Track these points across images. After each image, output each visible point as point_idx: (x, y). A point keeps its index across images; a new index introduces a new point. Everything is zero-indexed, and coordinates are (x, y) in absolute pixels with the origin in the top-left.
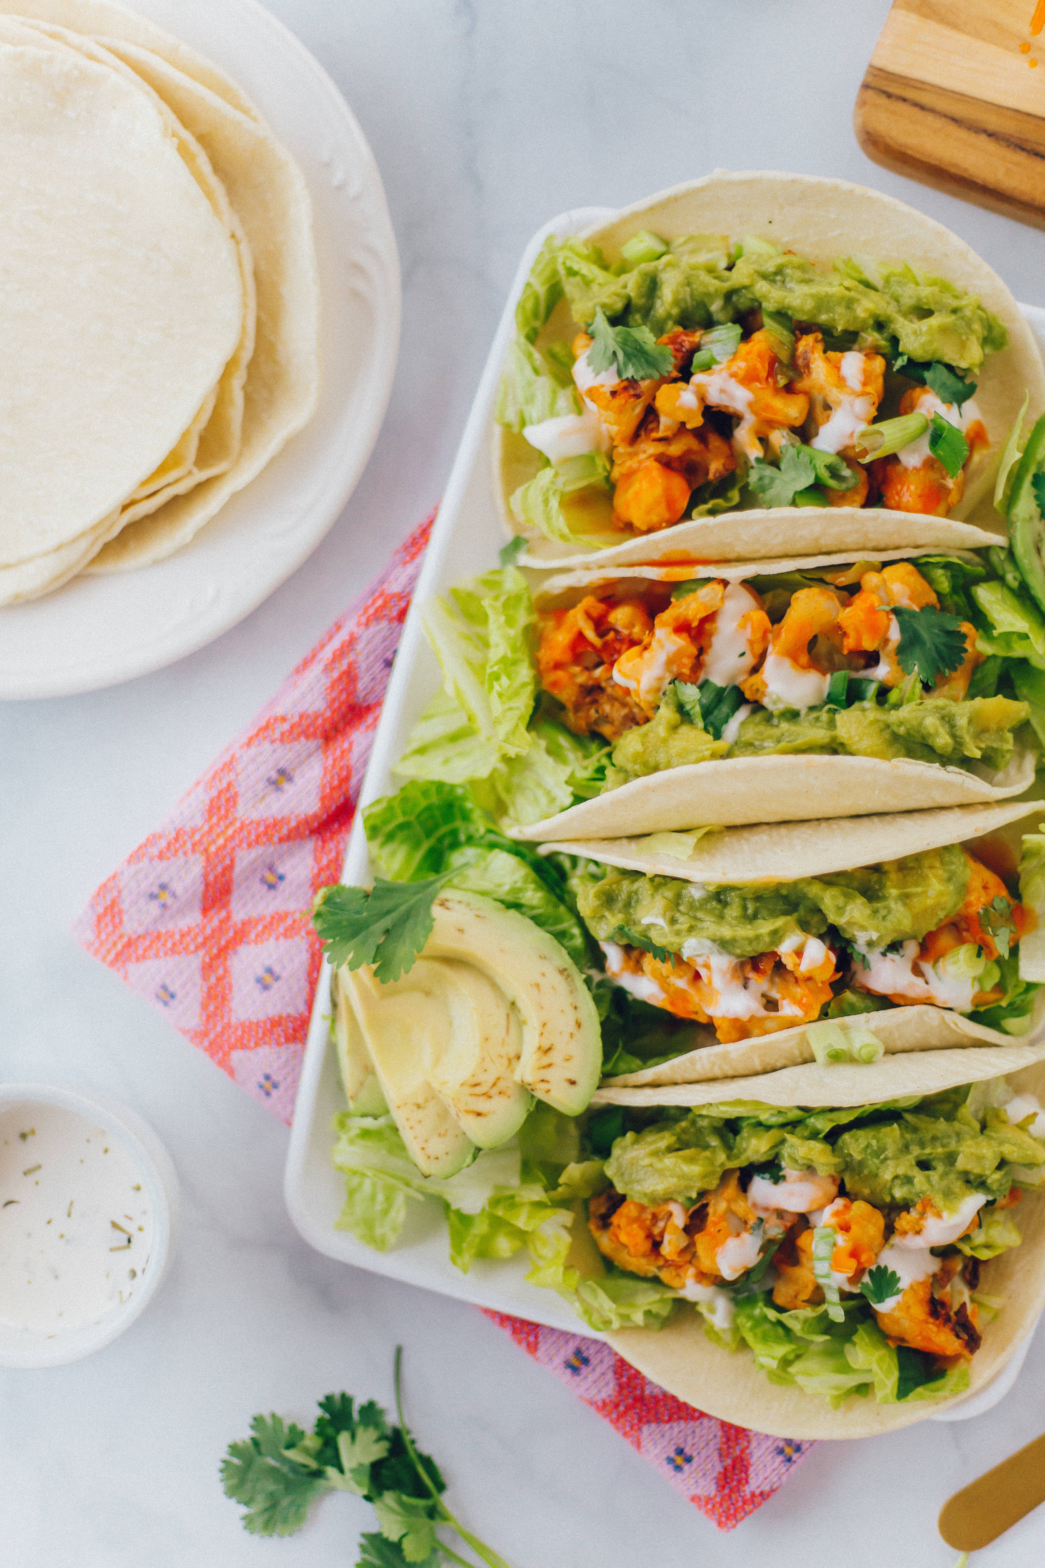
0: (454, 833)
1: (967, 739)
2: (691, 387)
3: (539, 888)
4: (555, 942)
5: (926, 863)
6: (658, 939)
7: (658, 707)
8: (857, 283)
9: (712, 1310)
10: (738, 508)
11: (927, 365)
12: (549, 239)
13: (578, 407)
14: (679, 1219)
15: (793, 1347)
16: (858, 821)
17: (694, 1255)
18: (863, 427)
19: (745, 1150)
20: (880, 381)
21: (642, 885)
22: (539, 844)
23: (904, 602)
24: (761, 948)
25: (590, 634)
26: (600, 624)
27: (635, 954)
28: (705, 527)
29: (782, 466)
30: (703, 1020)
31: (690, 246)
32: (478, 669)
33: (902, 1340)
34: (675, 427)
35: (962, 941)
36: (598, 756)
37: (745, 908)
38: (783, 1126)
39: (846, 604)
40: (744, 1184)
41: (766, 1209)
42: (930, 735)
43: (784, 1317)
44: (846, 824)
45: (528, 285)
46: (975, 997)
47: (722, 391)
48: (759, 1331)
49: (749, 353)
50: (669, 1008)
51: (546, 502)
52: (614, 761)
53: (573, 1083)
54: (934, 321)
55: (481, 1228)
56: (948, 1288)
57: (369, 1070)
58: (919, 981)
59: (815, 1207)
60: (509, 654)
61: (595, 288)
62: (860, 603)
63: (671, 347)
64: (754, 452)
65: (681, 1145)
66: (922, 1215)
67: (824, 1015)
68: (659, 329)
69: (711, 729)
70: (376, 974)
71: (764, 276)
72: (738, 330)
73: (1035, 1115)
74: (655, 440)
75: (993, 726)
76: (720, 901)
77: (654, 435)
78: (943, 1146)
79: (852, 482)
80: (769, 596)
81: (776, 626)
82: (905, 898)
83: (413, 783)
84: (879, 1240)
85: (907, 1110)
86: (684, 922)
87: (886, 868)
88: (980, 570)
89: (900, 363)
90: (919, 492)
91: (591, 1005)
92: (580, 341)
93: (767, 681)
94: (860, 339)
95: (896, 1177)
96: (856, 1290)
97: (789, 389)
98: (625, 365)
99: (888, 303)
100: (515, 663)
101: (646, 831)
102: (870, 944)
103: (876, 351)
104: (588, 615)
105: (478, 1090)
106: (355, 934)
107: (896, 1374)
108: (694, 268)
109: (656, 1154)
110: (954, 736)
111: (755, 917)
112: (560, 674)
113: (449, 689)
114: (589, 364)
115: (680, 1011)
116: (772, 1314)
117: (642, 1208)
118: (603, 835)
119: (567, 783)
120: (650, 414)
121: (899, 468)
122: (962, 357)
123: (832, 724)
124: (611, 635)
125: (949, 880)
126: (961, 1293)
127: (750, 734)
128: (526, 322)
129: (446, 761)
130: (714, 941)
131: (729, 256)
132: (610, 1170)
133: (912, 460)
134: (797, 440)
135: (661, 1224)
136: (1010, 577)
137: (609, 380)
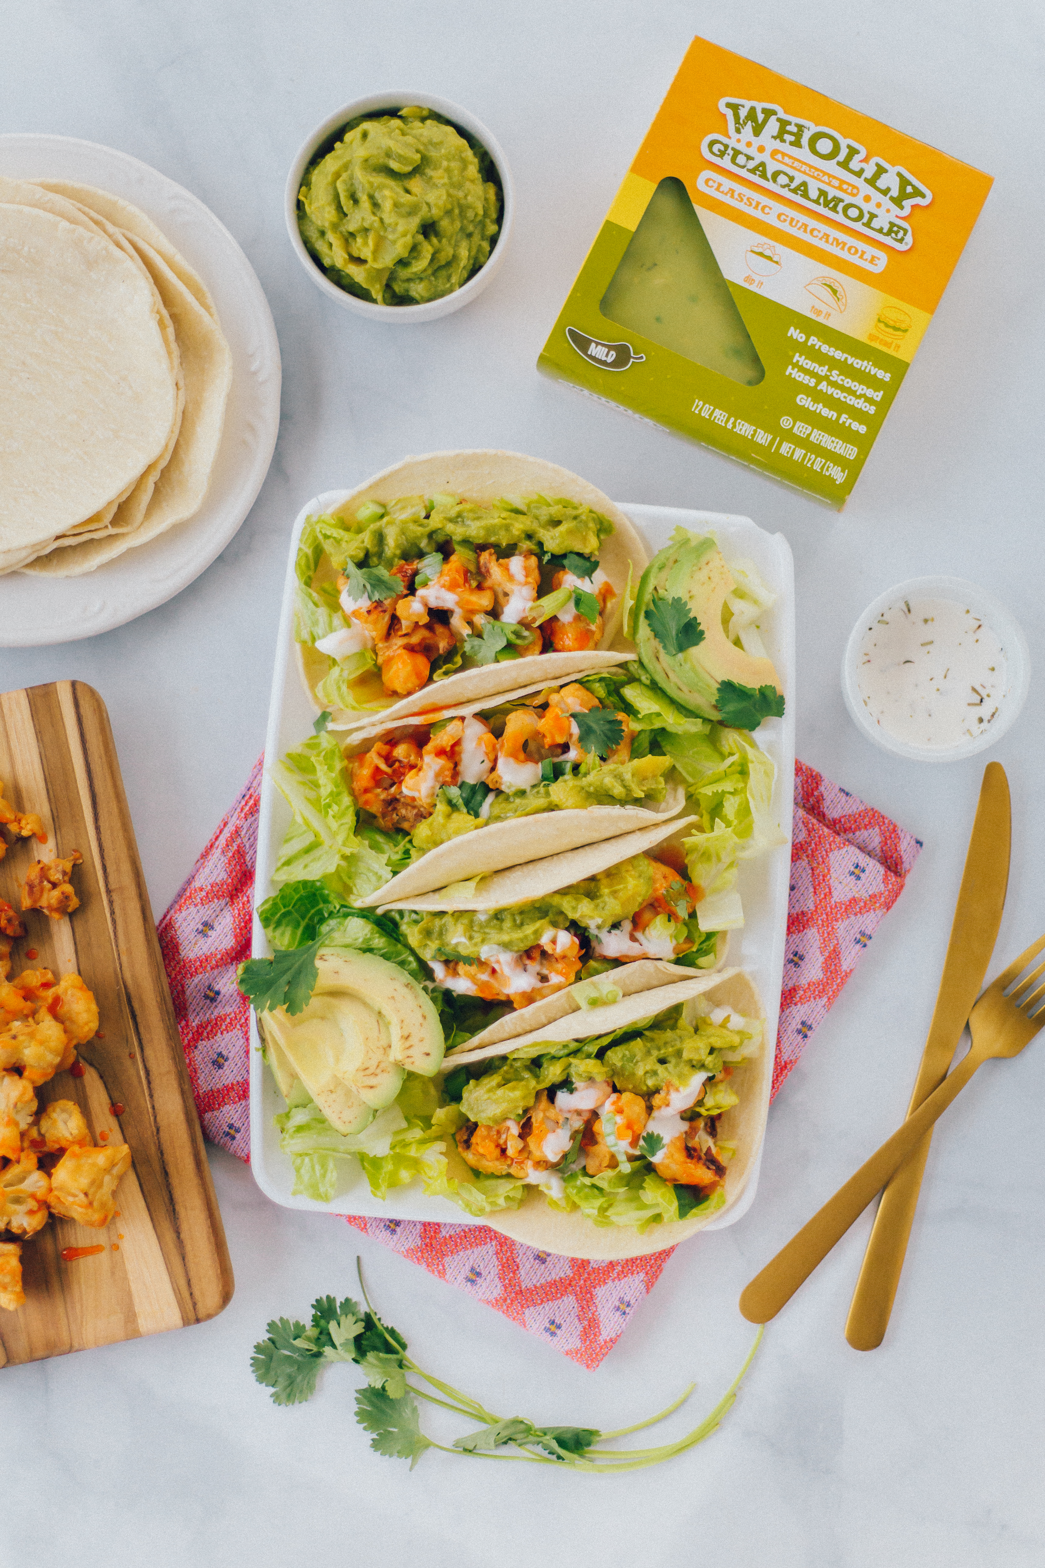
0: (320, 912)
1: (634, 786)
2: (417, 598)
3: (381, 935)
4: (399, 968)
5: (623, 869)
6: (464, 952)
7: (435, 805)
8: (509, 513)
9: (549, 1188)
10: (462, 668)
11: (564, 556)
12: (308, 518)
13: (347, 623)
14: (515, 1130)
15: (605, 1199)
16: (576, 851)
17: (530, 1152)
18: (530, 604)
19: (548, 1075)
20: (536, 572)
21: (447, 919)
22: (378, 907)
23: (577, 709)
24: (529, 944)
25: (383, 767)
26: (388, 759)
27: (452, 965)
28: (444, 686)
29: (485, 637)
30: (503, 998)
31: (399, 506)
32: (315, 803)
33: (675, 1180)
34: (412, 625)
35: (658, 914)
36: (403, 843)
37: (515, 920)
38: (568, 1055)
39: (541, 717)
40: (552, 1098)
41: (569, 1111)
42: (609, 789)
43: (595, 1181)
44: (569, 854)
45: (300, 549)
46: (674, 949)
47: (437, 598)
48: (582, 1194)
49: (450, 570)
50: (481, 995)
51: (339, 688)
52: (414, 844)
53: (428, 1054)
54: (562, 528)
55: (389, 1167)
56: (697, 1139)
57: (294, 1076)
58: (636, 945)
59: (599, 1103)
60: (335, 790)
61: (344, 544)
62: (550, 714)
63: (399, 575)
64: (466, 631)
65: (506, 1082)
66: (668, 1093)
67: (579, 978)
68: (389, 565)
69: (472, 812)
70: (287, 1010)
71: (451, 520)
72: (440, 556)
73: (729, 1016)
74: (401, 636)
75: (649, 775)
76: (498, 919)
77: (400, 633)
78: (672, 1047)
79: (531, 639)
80: (492, 721)
81: (500, 739)
82: (614, 893)
83: (287, 885)
84: (644, 1115)
85: (646, 1029)
86: (478, 938)
87: (598, 877)
88: (623, 678)
89: (546, 558)
90: (574, 637)
91: (430, 1003)
92: (341, 581)
93: (502, 774)
94: (519, 548)
95: (646, 1073)
96: (637, 1152)
97: (480, 587)
98: (373, 592)
99: (532, 522)
100: (339, 794)
101: (443, 885)
102: (599, 927)
103: (531, 553)
104: (379, 754)
105: (368, 1072)
106: (268, 988)
107: (675, 1204)
108: (404, 522)
109: (490, 1090)
110: (625, 786)
111: (522, 924)
112: (369, 796)
113: (299, 819)
114: (349, 596)
115: (488, 996)
116: (587, 1181)
117: (489, 1128)
118: (417, 893)
119: (386, 865)
120: (395, 620)
121: (559, 623)
122: (585, 547)
123: (548, 794)
124: (397, 764)
125: (640, 876)
126: (707, 1141)
127: (496, 811)
128: (303, 573)
129: (306, 866)
130: (499, 945)
131: (426, 507)
132: (464, 1108)
133: (566, 617)
134: (491, 619)
135: (504, 1137)
136: (644, 678)
137: (364, 603)
